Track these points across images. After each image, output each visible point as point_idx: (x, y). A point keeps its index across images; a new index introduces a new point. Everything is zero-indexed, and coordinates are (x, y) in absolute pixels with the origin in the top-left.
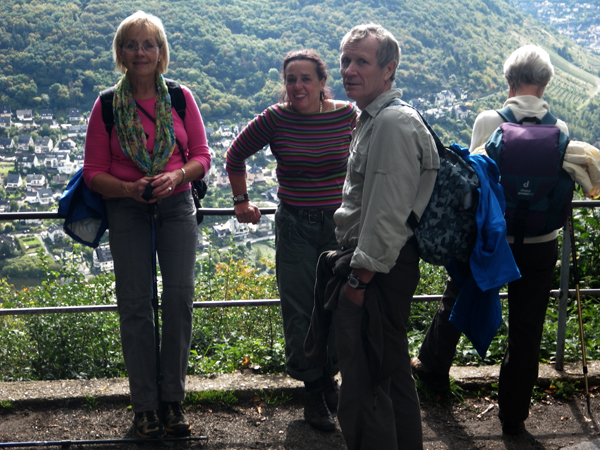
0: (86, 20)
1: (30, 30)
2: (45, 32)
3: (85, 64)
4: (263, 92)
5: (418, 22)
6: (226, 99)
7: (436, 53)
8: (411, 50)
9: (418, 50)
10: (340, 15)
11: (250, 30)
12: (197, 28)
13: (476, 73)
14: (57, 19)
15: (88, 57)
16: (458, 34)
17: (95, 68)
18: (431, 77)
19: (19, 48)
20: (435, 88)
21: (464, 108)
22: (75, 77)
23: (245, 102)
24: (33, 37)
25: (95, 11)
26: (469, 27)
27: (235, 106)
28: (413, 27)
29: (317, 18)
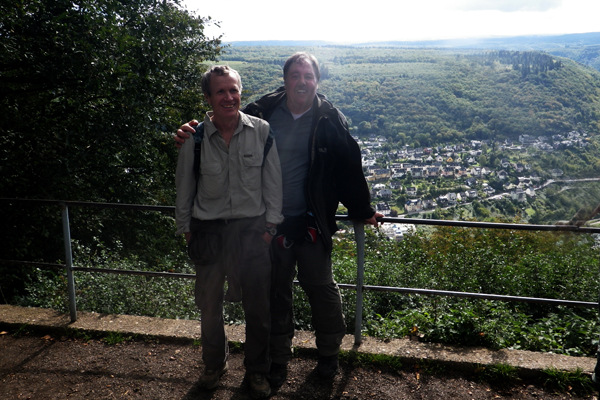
0: (382, 90)
1: (354, 95)
2: (362, 95)
3: (380, 112)
4: (471, 129)
5: (561, 93)
6: (450, 132)
7: (570, 110)
8: (556, 109)
9: (560, 108)
10: (517, 89)
11: (467, 96)
12: (438, 94)
13: (593, 122)
14: (368, 89)
15: (382, 108)
16: (585, 100)
17: (385, 114)
18: (566, 123)
19: (348, 103)
20: (568, 129)
21: (584, 141)
22: (375, 118)
23: (460, 134)
24: (356, 98)
25: (387, 85)
26: (592, 96)
27: (455, 135)
28: (558, 96)
29: (504, 90)
